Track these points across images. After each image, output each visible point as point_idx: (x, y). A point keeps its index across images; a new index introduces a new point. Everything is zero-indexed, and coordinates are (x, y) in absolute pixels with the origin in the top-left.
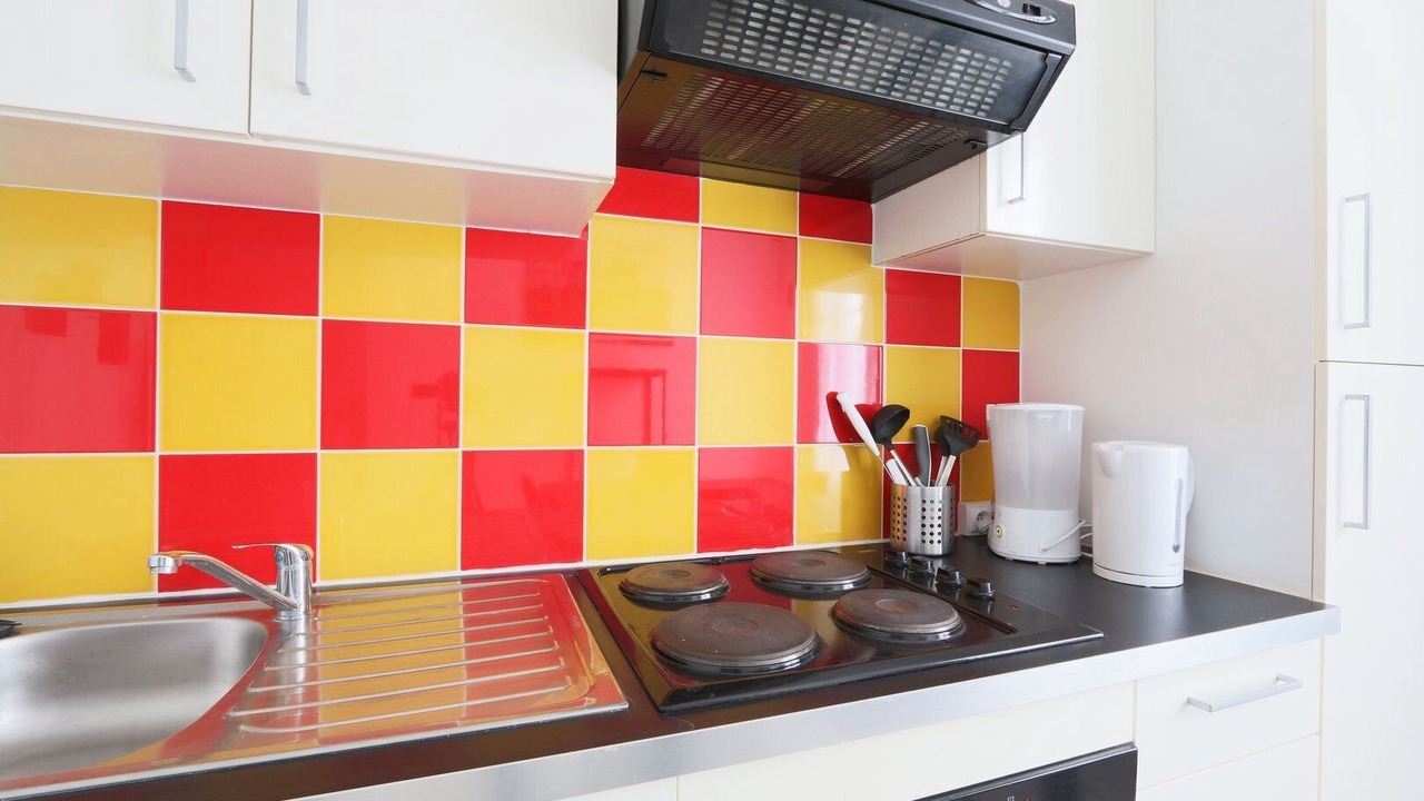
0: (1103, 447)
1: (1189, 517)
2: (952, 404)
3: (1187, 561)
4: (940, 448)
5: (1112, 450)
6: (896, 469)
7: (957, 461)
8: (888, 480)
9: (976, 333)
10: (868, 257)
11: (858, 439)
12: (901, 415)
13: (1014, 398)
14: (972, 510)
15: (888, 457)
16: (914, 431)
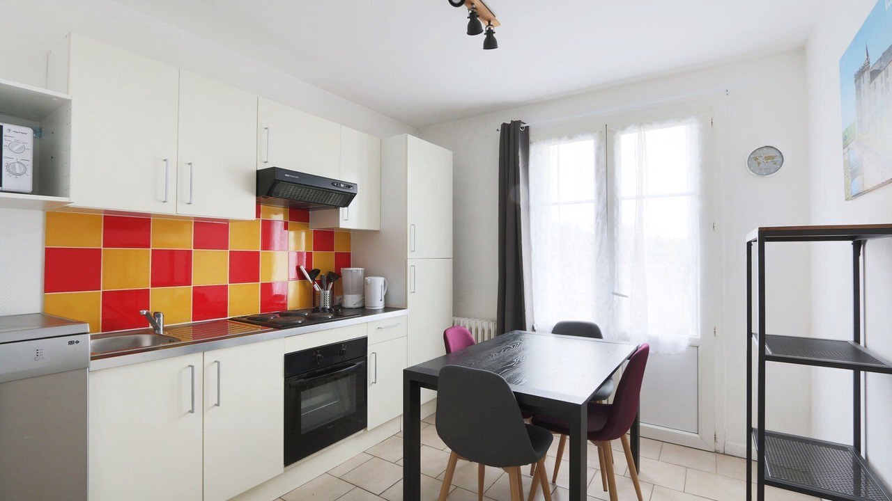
0: (366, 278)
1: (385, 297)
2: (332, 268)
3: (385, 304)
4: (329, 281)
5: (368, 279)
6: (317, 287)
7: (333, 285)
8: (314, 289)
9: (338, 248)
10: (308, 227)
11: (305, 278)
12: (317, 272)
13: (349, 266)
14: (338, 298)
15: (314, 283)
16: (321, 276)
